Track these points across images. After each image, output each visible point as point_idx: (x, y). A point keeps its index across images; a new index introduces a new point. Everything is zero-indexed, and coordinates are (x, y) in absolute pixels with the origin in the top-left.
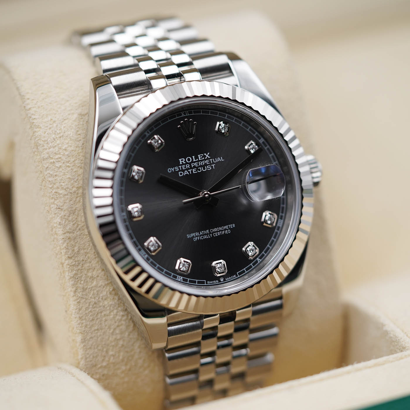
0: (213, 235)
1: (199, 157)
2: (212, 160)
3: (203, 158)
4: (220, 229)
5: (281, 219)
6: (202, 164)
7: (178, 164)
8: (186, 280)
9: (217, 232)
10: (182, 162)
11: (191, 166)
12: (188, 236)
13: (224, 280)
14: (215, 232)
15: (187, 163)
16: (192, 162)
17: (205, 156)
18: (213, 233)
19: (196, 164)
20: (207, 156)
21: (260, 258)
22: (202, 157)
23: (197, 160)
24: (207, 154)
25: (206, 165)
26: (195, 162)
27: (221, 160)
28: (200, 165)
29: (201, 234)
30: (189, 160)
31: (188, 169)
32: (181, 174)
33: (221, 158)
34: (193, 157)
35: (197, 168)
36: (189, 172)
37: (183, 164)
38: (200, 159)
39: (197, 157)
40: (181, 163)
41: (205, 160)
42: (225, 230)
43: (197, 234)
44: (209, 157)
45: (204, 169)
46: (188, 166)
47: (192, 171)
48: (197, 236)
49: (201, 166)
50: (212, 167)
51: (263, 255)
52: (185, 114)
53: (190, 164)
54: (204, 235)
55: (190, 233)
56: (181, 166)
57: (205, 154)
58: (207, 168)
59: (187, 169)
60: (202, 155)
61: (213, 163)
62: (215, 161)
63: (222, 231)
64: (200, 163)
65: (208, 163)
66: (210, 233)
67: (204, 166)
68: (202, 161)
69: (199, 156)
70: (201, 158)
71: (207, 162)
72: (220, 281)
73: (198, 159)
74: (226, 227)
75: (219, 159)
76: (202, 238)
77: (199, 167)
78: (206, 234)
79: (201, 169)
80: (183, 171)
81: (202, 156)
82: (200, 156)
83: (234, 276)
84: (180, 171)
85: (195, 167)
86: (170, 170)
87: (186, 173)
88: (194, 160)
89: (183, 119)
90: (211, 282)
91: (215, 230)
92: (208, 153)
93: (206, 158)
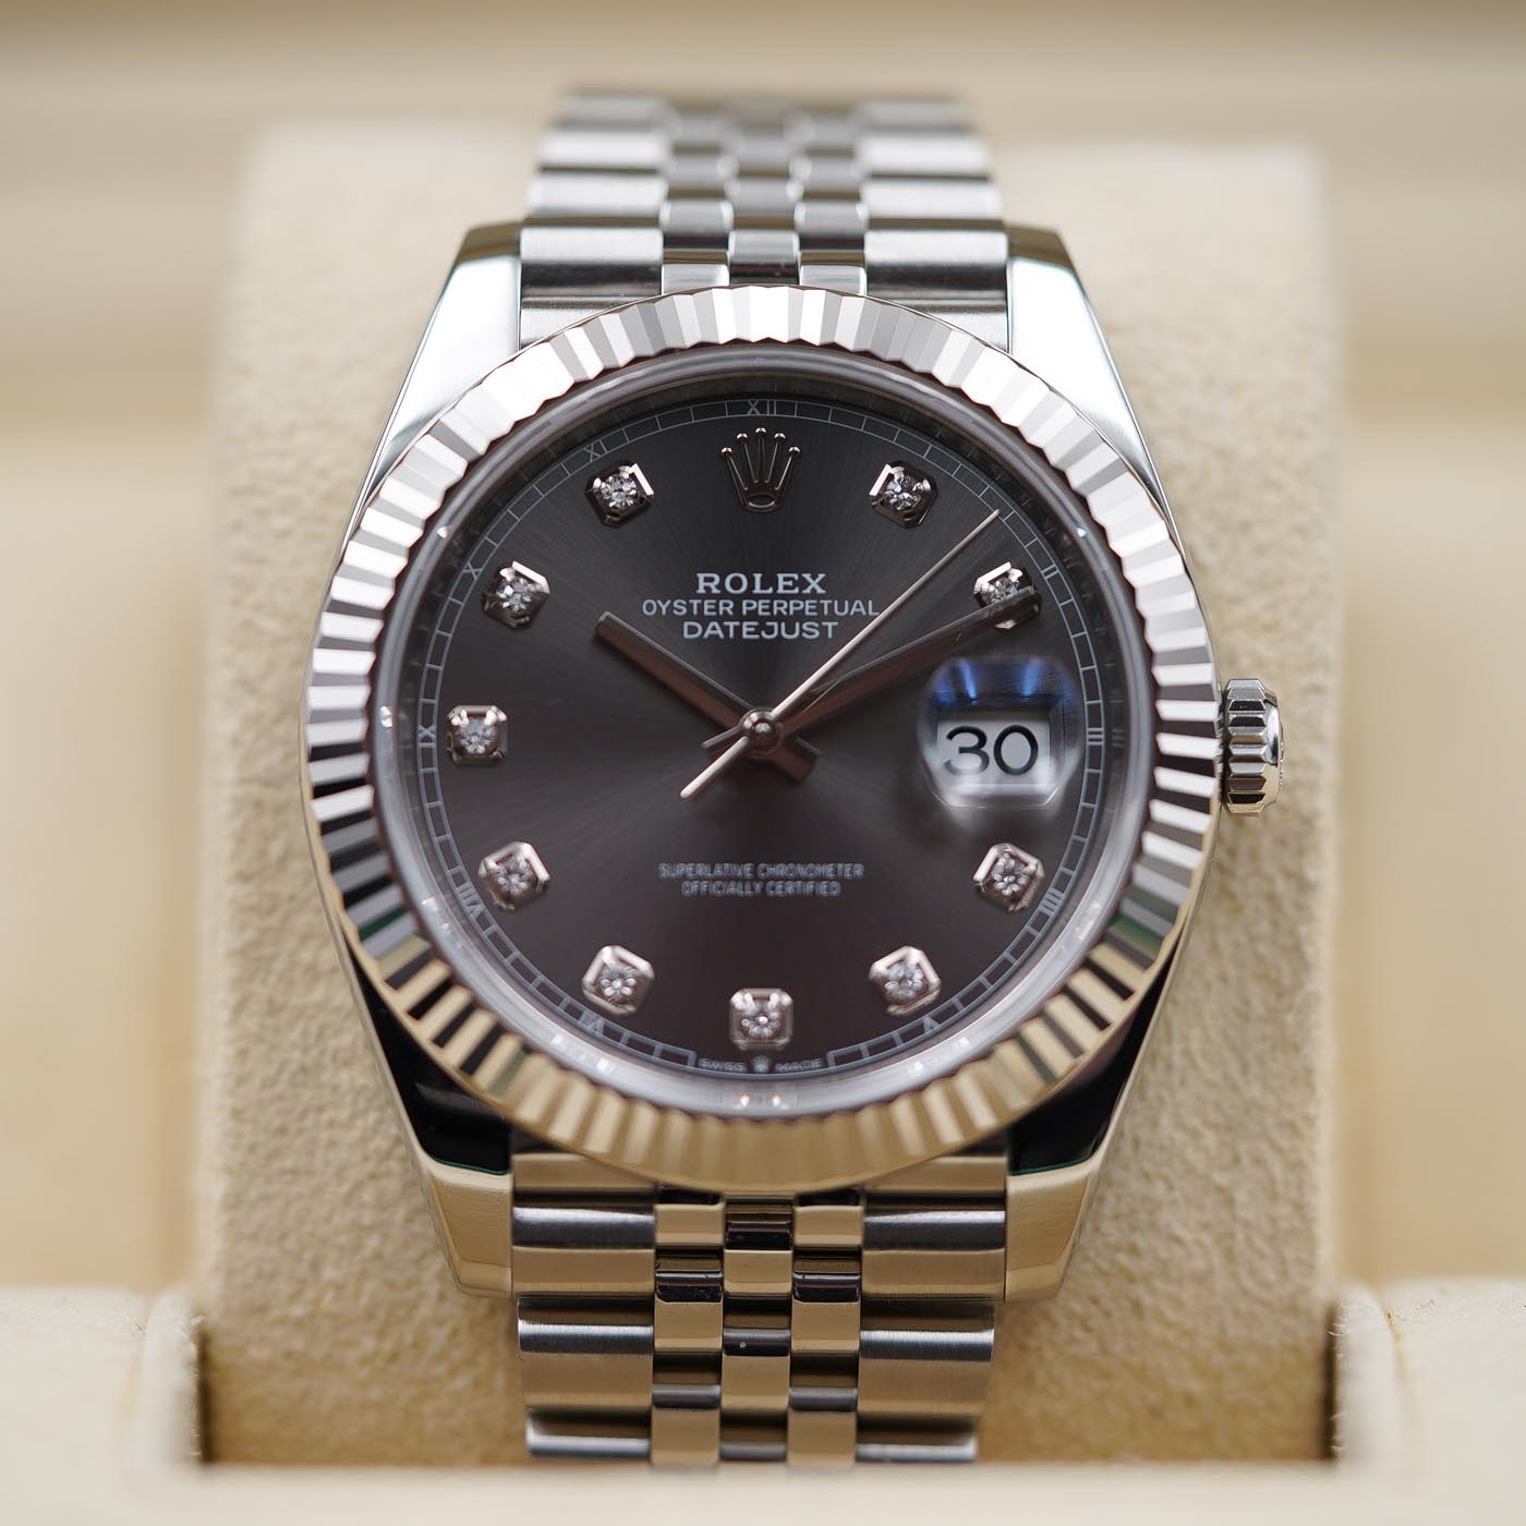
0: (763, 889)
1: (781, 583)
2: (831, 607)
3: (796, 591)
4: (801, 870)
5: (1061, 887)
6: (788, 610)
7: (689, 591)
8: (617, 1036)
9: (785, 879)
10: (708, 589)
11: (738, 608)
12: (665, 871)
13: (771, 1070)
14: (776, 879)
15: (724, 595)
16: (749, 594)
17: (803, 584)
18: (766, 881)
19: (760, 606)
20: (814, 584)
21: (938, 1019)
22: (790, 583)
23: (770, 590)
24: (814, 578)
25: (800, 616)
26: (758, 597)
27: (867, 612)
28: (779, 612)
29: (718, 872)
30: (736, 583)
31: (726, 617)
32: (692, 630)
33: (870, 603)
34: (758, 577)
35: (763, 620)
36: (725, 630)
37: (708, 594)
38: (781, 590)
39: (769, 581)
40: (701, 590)
41: (804, 597)
42: (820, 879)
43: (702, 869)
44: (820, 591)
45: (790, 630)
46: (728, 607)
47: (738, 630)
48: (701, 879)
49: (779, 618)
50: (823, 630)
51: (952, 1010)
52: (762, 408)
53: (738, 600)
54: (727, 879)
55: (673, 861)
56: (699, 601)
57: (807, 576)
58: (802, 630)
59: (721, 619)
60: (796, 576)
61: (832, 617)
62: (841, 609)
63: (806, 880)
64: (780, 605)
65: (810, 610)
66: (756, 878)
67: (790, 621)
68: (787, 598)
69: (781, 577)
70: (786, 588)
71: (807, 606)
72: (751, 1070)
73: (776, 588)
74: (828, 870)
75: (858, 607)
76: (720, 888)
77: (771, 618)
78: (737, 879)
79: (779, 630)
80: (705, 621)
81: (792, 579)
82: (786, 579)
83: (815, 1064)
84: (689, 616)
85: (753, 615)
86: (653, 607)
87: (714, 630)
88: (758, 590)
89: (748, 425)
90: (716, 1065)
91: (780, 870)
92: (821, 576)
93: (808, 591)
